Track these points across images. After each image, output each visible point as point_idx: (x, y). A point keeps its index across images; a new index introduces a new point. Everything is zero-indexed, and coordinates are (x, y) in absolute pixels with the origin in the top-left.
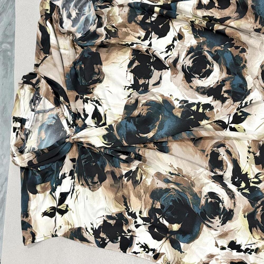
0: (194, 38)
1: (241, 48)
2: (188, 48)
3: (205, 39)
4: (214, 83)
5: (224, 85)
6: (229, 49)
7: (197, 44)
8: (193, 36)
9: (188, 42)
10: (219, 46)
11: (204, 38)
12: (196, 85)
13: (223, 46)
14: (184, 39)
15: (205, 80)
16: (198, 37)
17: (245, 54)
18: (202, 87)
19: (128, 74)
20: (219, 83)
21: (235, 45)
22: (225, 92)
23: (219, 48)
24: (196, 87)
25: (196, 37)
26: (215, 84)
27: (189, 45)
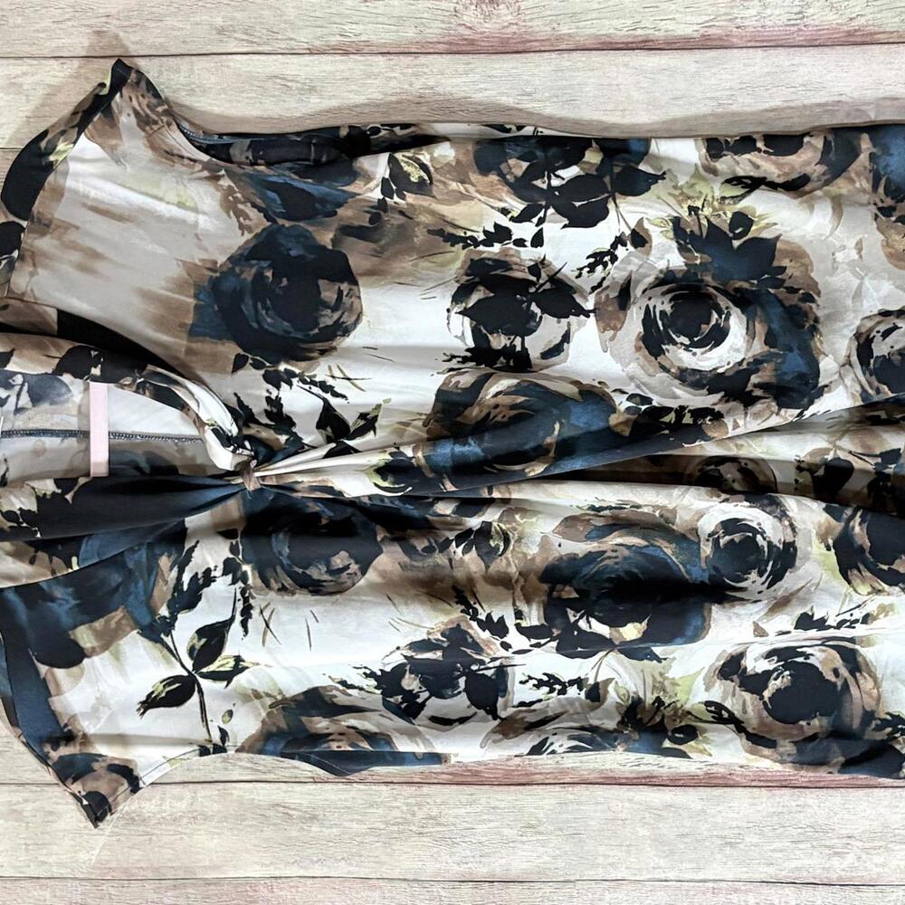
0: (676, 251)
1: (801, 292)
2: (661, 271)
3: (707, 258)
4: (728, 364)
5: (757, 371)
6: (772, 291)
7: (685, 268)
8: (674, 245)
9: (662, 258)
10: (746, 281)
11: (706, 256)
12: (678, 364)
13: (755, 282)
14: (651, 247)
15: (702, 353)
16: (690, 250)
17: (813, 305)
18: (694, 371)
19: (451, 319)
20: (745, 366)
21: (786, 285)
22: (756, 386)
23: (745, 285)
24: (679, 368)
25: (682, 249)
26: (731, 365)
27: (662, 265)
